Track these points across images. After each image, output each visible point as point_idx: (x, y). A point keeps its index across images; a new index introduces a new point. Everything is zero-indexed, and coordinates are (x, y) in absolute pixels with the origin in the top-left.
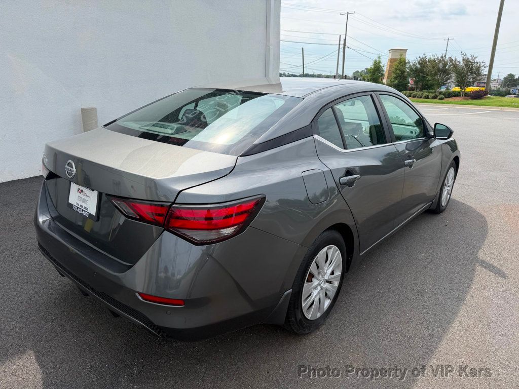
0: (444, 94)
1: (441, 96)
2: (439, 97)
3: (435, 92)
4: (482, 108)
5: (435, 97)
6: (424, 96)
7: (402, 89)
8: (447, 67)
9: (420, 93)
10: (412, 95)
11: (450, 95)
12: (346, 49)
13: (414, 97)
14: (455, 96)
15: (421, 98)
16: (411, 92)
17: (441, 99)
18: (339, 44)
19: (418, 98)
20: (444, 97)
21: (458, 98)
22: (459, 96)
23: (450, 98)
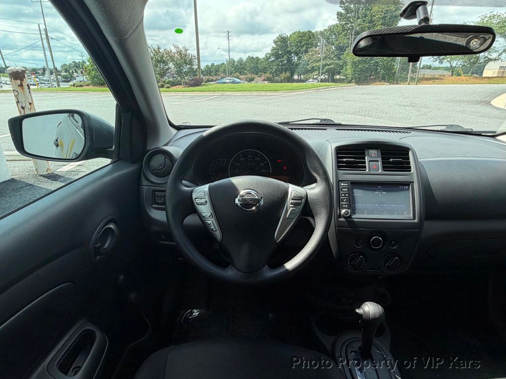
1: (167, 85)
2: (165, 87)
4: (207, 94)
5: (162, 86)
8: (164, 59)
11: (173, 84)
12: (50, 39)
14: (178, 85)
18: (41, 34)
20: (169, 86)
21: (181, 86)
22: (181, 84)
23: (174, 87)
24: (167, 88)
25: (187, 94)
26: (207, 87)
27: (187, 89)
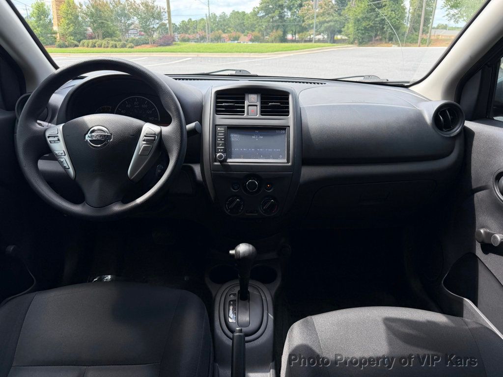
0: (131, 42)
1: (130, 45)
2: (128, 46)
3: (120, 40)
4: (179, 55)
5: (124, 46)
6: (110, 45)
7: (82, 37)
8: (126, 12)
9: (104, 42)
10: (96, 45)
11: (138, 43)
13: (100, 46)
14: (144, 44)
15: (107, 47)
16: (94, 41)
17: (132, 47)
19: (104, 47)
20: (133, 45)
21: (148, 46)
22: (147, 43)
23: (139, 47)
24: (129, 47)
25: (155, 55)
26: (179, 47)
27: (155, 49)
